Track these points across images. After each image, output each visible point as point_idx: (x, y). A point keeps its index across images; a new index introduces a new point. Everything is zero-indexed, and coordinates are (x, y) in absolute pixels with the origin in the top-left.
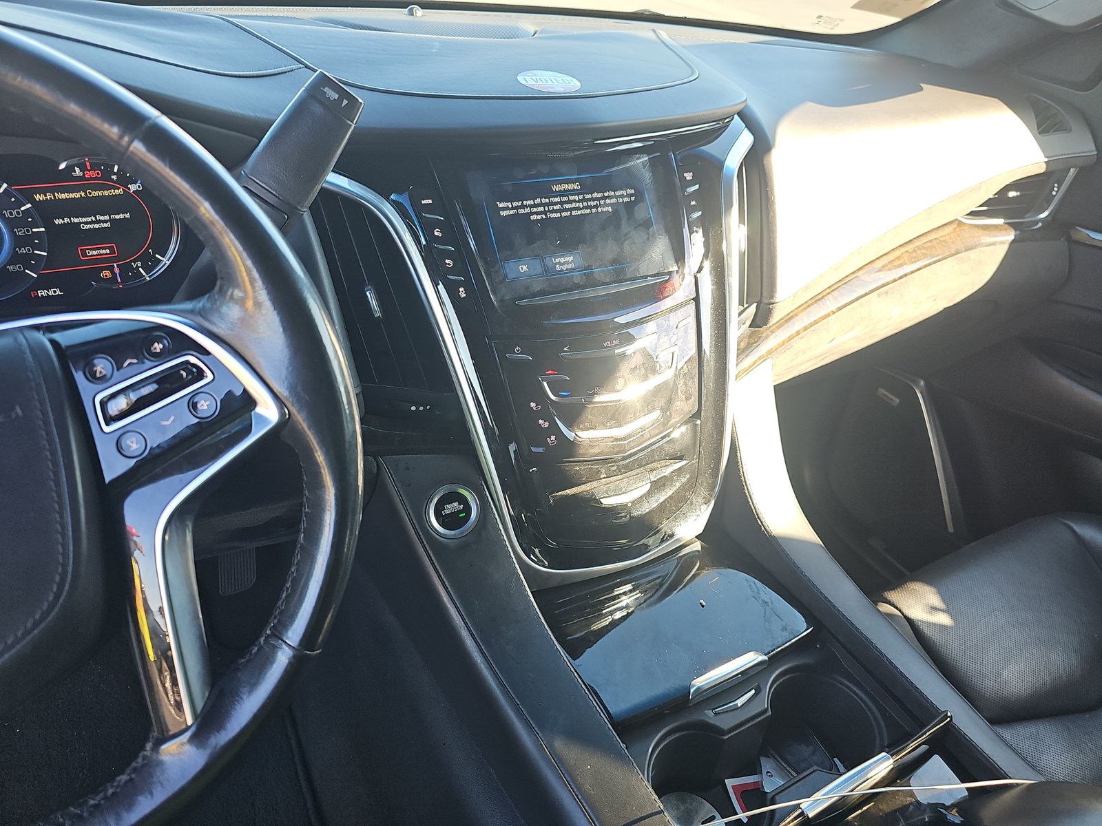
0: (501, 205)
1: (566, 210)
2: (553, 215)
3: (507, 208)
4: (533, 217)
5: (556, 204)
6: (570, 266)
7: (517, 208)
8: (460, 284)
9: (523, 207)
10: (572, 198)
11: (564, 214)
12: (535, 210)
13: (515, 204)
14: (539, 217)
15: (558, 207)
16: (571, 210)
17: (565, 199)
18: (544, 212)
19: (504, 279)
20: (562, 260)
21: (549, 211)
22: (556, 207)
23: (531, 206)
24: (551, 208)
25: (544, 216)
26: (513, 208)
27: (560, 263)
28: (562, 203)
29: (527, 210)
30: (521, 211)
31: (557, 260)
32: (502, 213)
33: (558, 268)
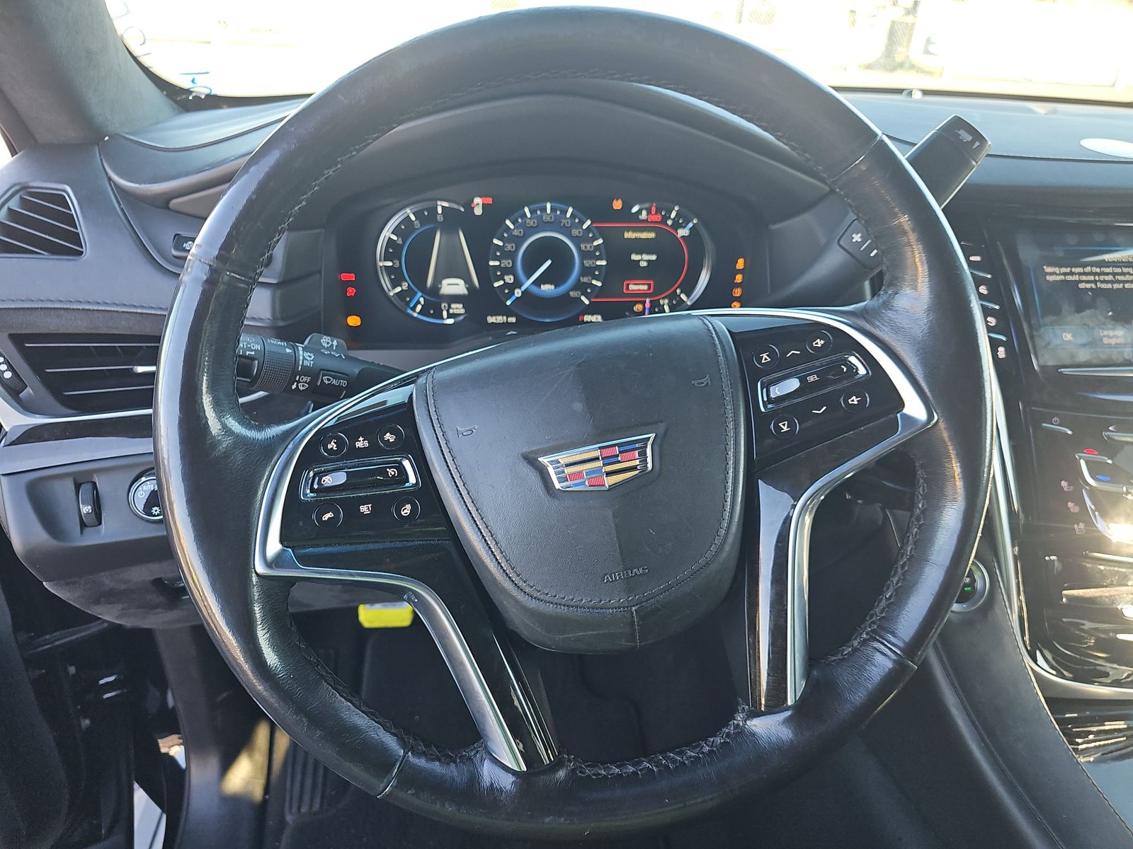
0: (1048, 269)
1: (1119, 282)
2: (1103, 286)
3: (1054, 273)
4: (1082, 286)
5: (1107, 274)
6: (1119, 341)
7: (1065, 274)
8: (1000, 343)
9: (1072, 274)
10: (1126, 270)
11: (1116, 286)
12: (1084, 278)
13: (1064, 270)
14: (1088, 286)
15: (1110, 278)
16: (1124, 282)
17: (1118, 270)
18: (1095, 282)
19: (1049, 344)
20: (1111, 333)
21: (1100, 281)
22: (1107, 278)
23: (1080, 274)
24: (1102, 278)
25: (1094, 286)
26: (1060, 274)
27: (1108, 337)
28: (1114, 274)
29: (1076, 278)
30: (1069, 278)
31: (1106, 333)
32: (1049, 278)
33: (1106, 341)
